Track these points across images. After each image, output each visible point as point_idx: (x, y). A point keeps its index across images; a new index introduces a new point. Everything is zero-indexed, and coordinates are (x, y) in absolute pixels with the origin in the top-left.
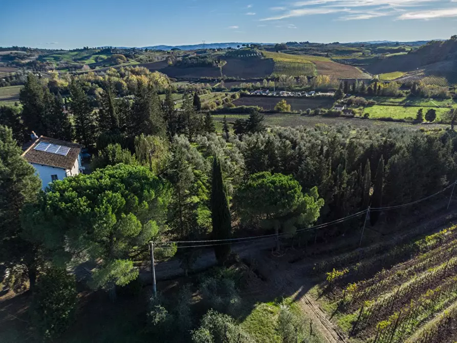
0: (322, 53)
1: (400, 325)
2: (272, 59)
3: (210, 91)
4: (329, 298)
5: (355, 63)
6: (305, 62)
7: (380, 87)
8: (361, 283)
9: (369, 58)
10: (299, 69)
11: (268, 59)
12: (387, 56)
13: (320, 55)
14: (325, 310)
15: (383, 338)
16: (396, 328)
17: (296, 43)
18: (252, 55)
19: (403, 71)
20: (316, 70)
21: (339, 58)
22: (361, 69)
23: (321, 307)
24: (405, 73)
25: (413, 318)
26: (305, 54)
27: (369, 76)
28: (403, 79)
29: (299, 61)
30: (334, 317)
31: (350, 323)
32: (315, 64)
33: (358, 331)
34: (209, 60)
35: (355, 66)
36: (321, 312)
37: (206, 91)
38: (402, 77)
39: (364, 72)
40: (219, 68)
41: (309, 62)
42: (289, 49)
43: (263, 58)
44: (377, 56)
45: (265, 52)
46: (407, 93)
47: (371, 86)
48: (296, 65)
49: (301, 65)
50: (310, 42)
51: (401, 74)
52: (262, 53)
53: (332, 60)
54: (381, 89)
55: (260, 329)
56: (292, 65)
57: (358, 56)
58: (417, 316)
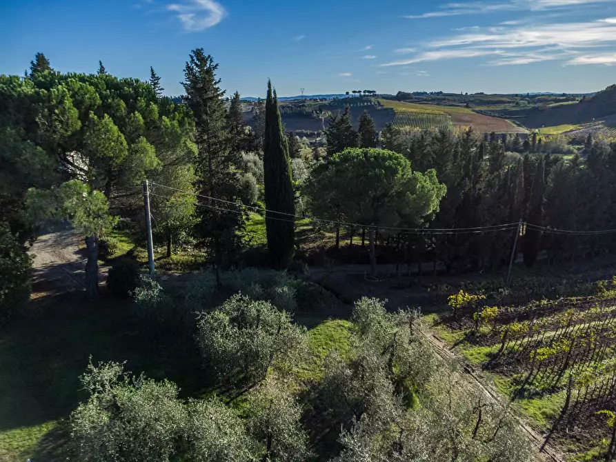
0: (460, 104)
1: (573, 366)
2: (392, 109)
3: (307, 147)
4: (451, 327)
5: (505, 114)
6: (436, 112)
7: (540, 140)
8: (506, 309)
9: (526, 108)
10: (429, 120)
11: (386, 109)
12: (551, 105)
13: (458, 106)
14: (442, 339)
15: (542, 378)
16: (565, 368)
17: (426, 93)
18: (366, 104)
19: (574, 123)
20: (451, 123)
21: (483, 108)
22: (514, 122)
23: (436, 336)
24: (577, 126)
25: (596, 361)
26: (438, 104)
27: (524, 130)
28: (574, 132)
29: (428, 111)
30: (456, 347)
31: (484, 354)
32: (450, 115)
33: (498, 365)
34: (308, 110)
35: (506, 118)
36: (436, 340)
37: (302, 145)
38: (571, 131)
39: (519, 125)
40: (321, 120)
41: (442, 113)
42: (415, 98)
43: (380, 108)
44: (536, 105)
45: (382, 101)
46: (579, 149)
47: (528, 139)
48: (425, 116)
49: (431, 116)
50: (445, 92)
51: (571, 127)
52: (378, 102)
53: (474, 111)
54: (542, 143)
55: (326, 344)
56: (420, 116)
57: (509, 107)
58: (602, 359)
